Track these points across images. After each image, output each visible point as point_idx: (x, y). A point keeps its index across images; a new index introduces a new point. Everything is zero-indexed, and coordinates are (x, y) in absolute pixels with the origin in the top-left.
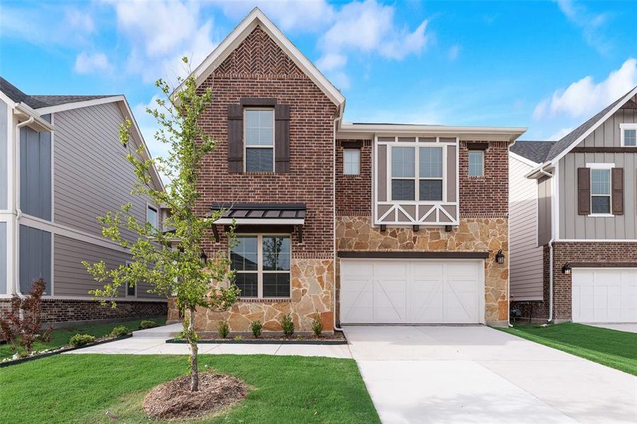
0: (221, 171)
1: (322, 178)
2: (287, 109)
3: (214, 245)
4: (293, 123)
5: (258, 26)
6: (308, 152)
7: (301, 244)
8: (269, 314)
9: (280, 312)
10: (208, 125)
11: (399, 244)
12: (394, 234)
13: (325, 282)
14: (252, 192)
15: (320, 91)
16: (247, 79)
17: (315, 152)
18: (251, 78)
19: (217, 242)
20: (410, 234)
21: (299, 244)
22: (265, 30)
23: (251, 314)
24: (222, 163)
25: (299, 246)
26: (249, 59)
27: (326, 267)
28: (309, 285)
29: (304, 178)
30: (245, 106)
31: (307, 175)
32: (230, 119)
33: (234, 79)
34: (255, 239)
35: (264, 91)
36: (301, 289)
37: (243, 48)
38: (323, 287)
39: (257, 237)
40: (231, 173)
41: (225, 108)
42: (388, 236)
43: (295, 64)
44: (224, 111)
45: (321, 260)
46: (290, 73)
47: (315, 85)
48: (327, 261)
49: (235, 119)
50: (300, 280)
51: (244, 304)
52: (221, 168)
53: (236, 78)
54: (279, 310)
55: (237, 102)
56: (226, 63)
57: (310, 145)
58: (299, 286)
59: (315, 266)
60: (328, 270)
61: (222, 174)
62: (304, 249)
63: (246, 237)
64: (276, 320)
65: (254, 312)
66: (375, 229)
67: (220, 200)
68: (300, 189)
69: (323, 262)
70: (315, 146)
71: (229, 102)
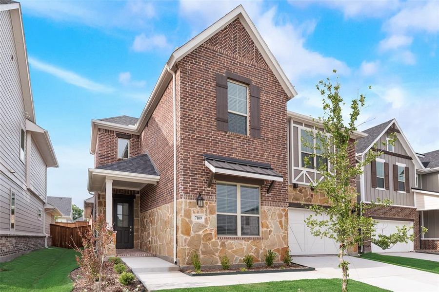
0: (210, 127)
1: (281, 147)
2: (259, 90)
3: (206, 189)
4: (262, 101)
5: (238, 18)
6: (272, 126)
7: (268, 195)
8: (248, 249)
9: (255, 248)
10: (201, 85)
11: (304, 198)
12: (300, 191)
13: (283, 224)
14: (234, 149)
15: (279, 83)
16: (230, 57)
17: (276, 127)
18: (233, 58)
19: (209, 187)
20: (309, 192)
21: (267, 195)
22: (243, 23)
23: (235, 249)
24: (212, 121)
25: (267, 196)
26: (232, 41)
27: (284, 214)
28: (273, 227)
29: (269, 144)
30: (229, 78)
31: (271, 143)
32: (218, 85)
33: (220, 53)
34: (235, 187)
35: (242, 71)
36: (269, 230)
37: (227, 31)
38: (282, 228)
39: (236, 186)
40: (219, 131)
41: (213, 75)
42: (298, 192)
43: (263, 58)
44: (212, 77)
45: (281, 208)
46: (260, 63)
47: (275, 77)
48: (285, 209)
49: (222, 87)
50: (268, 223)
51: (229, 241)
52: (211, 125)
53: (222, 54)
54: (254, 245)
55: (223, 73)
56: (215, 39)
57: (273, 121)
58: (268, 227)
59: (277, 212)
60: (285, 216)
61: (212, 130)
62: (270, 198)
63: (228, 185)
64: (253, 254)
65: (238, 248)
66: (290, 186)
67: (210, 151)
68: (267, 153)
69: (282, 210)
70: (276, 123)
71: (217, 71)
